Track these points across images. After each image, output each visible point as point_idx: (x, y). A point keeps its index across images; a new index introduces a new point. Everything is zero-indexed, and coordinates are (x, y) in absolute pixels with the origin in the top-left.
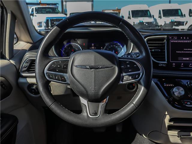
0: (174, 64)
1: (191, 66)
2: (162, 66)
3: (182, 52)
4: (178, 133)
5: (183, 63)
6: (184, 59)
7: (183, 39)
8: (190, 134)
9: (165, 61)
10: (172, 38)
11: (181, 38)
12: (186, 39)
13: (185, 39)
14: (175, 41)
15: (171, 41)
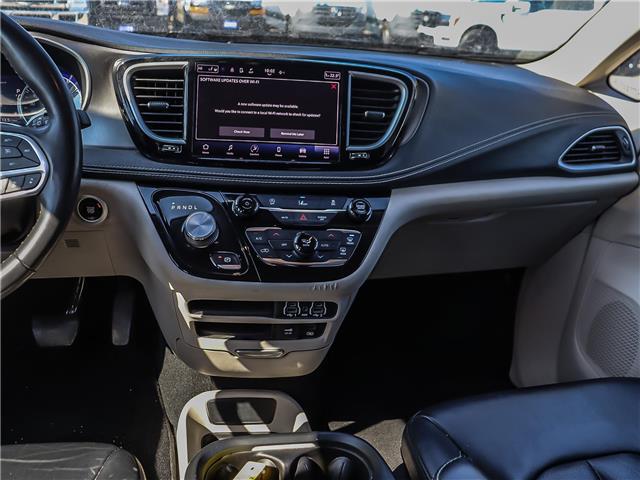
0: (206, 147)
1: (255, 152)
2: (172, 152)
3: (233, 112)
4: (226, 343)
5: (231, 143)
6: (236, 132)
7: (236, 73)
8: (260, 345)
9: (180, 136)
10: (205, 69)
11: (232, 70)
12: (246, 74)
13: (242, 75)
14: (211, 80)
15: (202, 79)
